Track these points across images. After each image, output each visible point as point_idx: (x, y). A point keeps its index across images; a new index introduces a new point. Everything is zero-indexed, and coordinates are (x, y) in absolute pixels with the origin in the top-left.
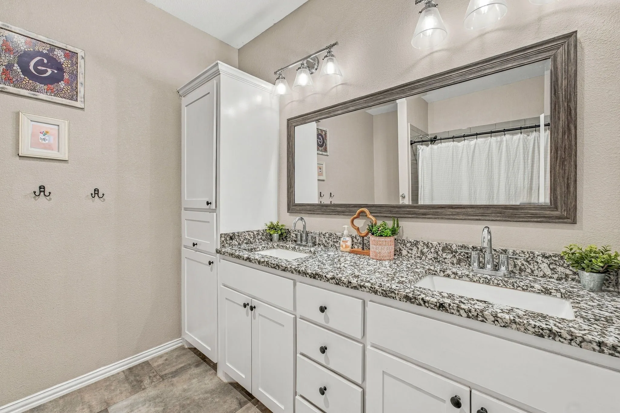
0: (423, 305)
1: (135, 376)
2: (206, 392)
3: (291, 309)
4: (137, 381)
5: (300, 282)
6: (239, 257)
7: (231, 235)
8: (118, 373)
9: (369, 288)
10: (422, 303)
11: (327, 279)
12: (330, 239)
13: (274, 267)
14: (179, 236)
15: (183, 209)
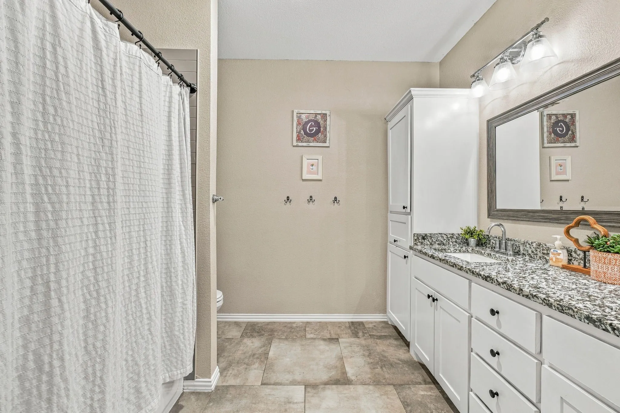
0: (612, 332)
1: (354, 328)
2: (399, 360)
3: (467, 307)
4: (356, 331)
5: (476, 283)
6: (425, 254)
7: (424, 235)
8: (345, 322)
9: (543, 299)
10: (609, 328)
11: (498, 283)
12: (539, 250)
13: (452, 266)
14: (386, 233)
15: (389, 212)
